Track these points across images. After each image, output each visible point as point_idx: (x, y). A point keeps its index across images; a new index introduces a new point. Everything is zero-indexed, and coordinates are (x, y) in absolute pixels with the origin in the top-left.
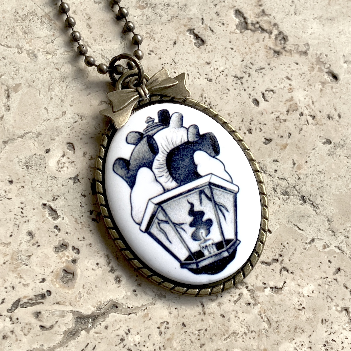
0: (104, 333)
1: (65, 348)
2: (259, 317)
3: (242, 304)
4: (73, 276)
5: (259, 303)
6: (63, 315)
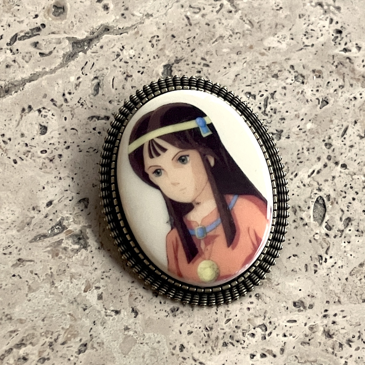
0: (101, 52)
1: (66, 68)
2: (241, 21)
3: (224, 12)
4: (64, 10)
5: (240, 10)
6: (59, 42)
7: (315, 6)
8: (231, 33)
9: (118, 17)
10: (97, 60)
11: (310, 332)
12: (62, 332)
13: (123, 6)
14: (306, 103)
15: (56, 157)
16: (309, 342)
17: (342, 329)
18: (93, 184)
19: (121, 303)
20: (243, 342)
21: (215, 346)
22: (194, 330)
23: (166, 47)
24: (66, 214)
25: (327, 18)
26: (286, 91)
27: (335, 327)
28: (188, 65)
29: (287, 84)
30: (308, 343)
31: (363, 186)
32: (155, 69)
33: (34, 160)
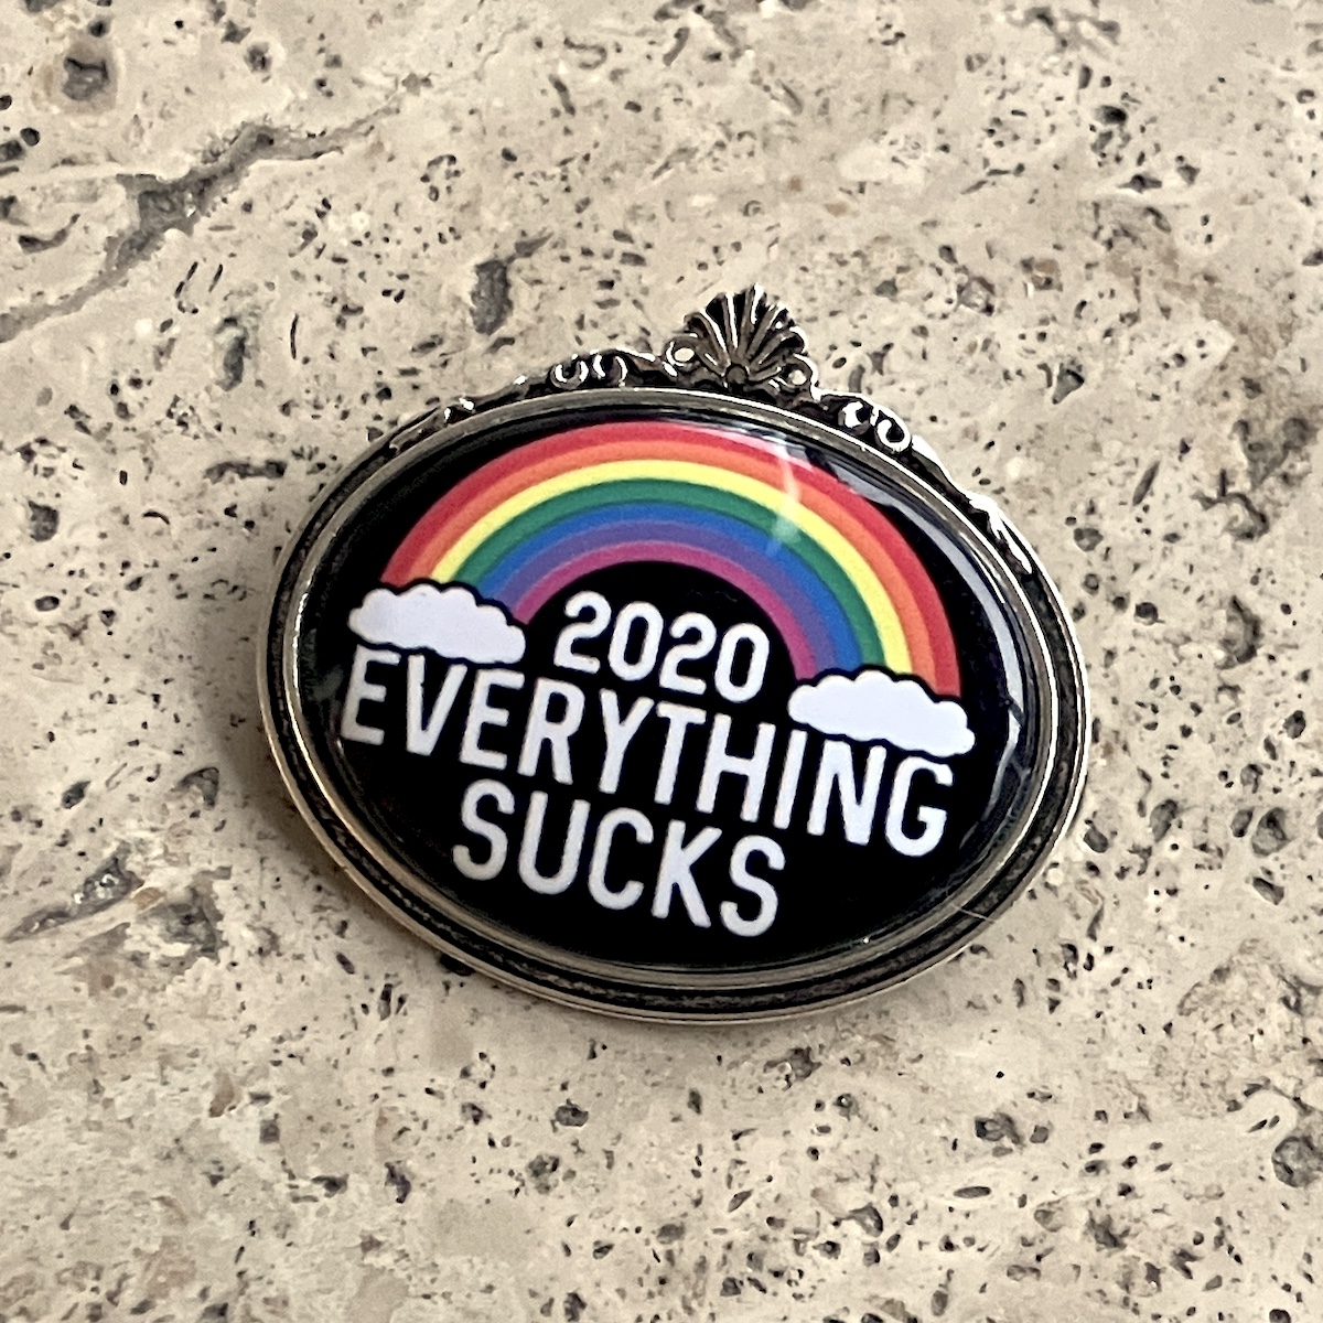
0: (243, 224)
1: (120, 290)
2: (755, 89)
3: (693, 60)
4: (105, 73)
5: (749, 48)
6: (91, 194)
7: (1027, 21)
8: (721, 136)
9: (304, 95)
10: (232, 255)
11: (1041, 1229)
12: (135, 1268)
13: (321, 51)
14: (1003, 382)
15: (95, 620)
16: (1036, 1265)
17: (1155, 1211)
18: (232, 717)
19: (349, 1153)
20: (795, 1276)
21: (696, 1295)
22: (617, 1239)
23: (485, 195)
24: (134, 830)
25: (1070, 65)
26: (930, 343)
27: (1132, 1206)
28: (566, 259)
29: (931, 316)
30: (1035, 1270)
31: (1218, 684)
32: (449, 281)
33: (14, 635)
